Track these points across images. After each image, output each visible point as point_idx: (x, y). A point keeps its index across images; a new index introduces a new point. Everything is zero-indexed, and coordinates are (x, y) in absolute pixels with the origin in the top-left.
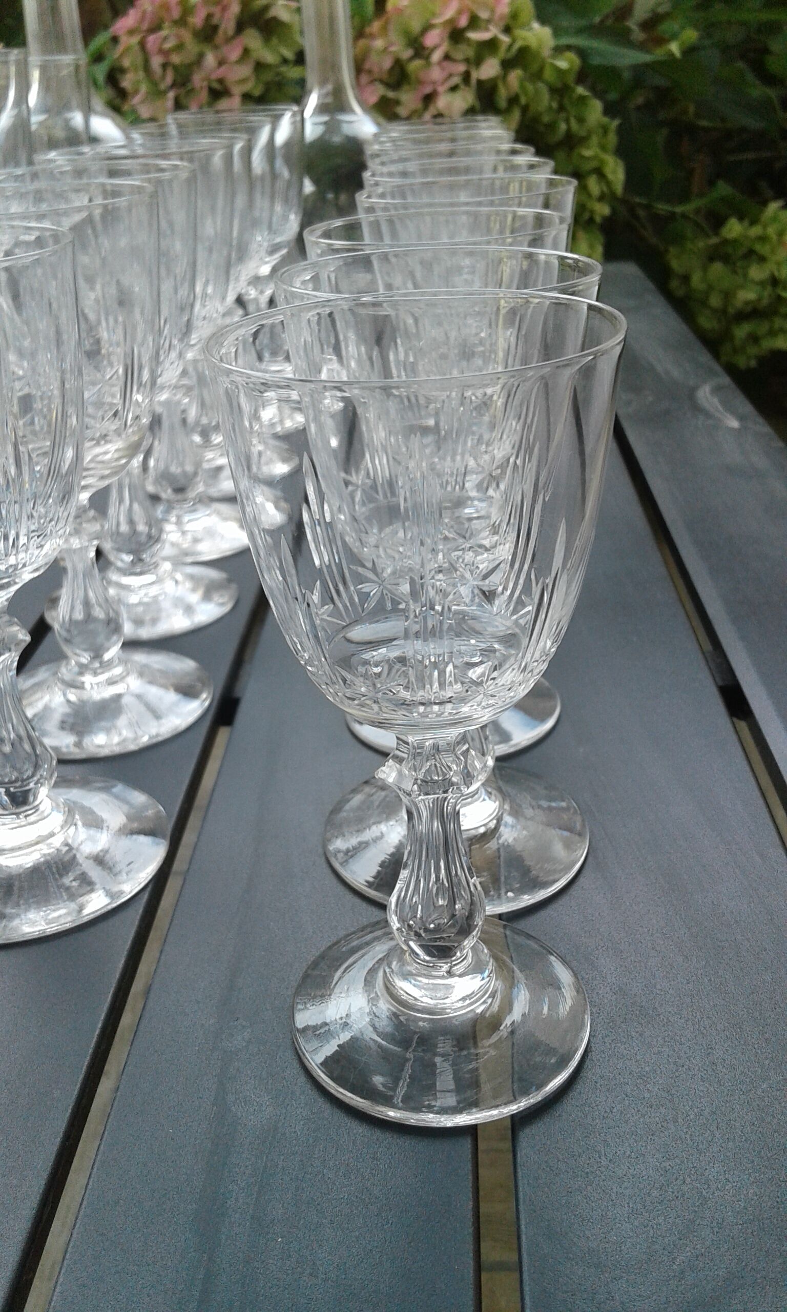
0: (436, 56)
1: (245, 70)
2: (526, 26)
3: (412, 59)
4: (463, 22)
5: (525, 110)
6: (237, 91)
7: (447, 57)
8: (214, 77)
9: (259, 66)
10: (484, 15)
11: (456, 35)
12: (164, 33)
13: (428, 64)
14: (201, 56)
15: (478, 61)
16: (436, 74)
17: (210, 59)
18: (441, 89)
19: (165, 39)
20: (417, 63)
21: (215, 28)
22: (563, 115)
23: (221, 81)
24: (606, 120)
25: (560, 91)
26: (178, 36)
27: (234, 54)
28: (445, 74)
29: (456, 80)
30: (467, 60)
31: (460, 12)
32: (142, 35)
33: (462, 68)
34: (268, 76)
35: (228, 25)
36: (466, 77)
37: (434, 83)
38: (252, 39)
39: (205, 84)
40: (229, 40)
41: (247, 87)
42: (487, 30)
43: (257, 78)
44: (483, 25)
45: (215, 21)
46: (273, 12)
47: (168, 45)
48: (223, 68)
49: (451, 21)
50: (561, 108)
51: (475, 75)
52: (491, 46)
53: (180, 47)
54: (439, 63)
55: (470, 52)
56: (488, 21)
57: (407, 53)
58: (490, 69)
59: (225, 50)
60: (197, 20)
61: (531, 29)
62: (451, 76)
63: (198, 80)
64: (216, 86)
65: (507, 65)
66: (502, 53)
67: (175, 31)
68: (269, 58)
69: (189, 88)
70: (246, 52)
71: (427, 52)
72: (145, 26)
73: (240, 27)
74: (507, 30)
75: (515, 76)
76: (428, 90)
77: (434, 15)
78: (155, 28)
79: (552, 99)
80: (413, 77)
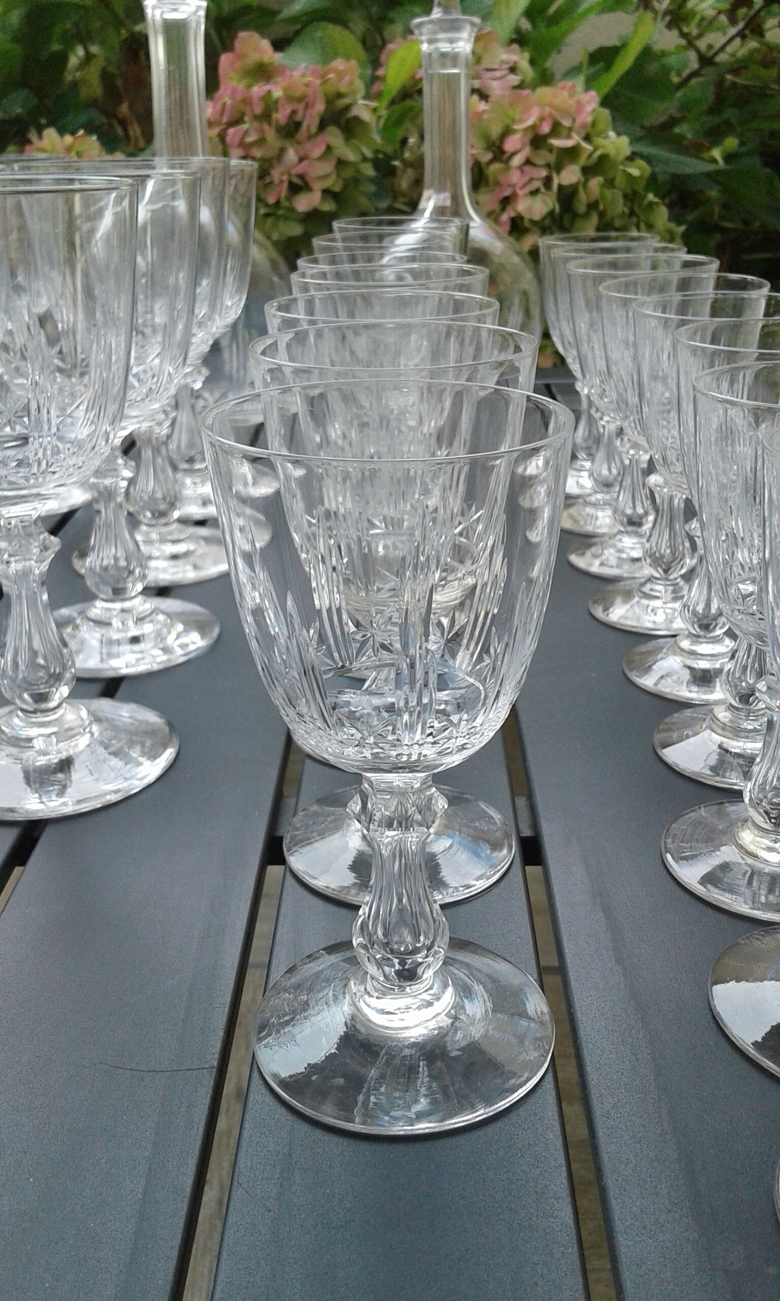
0: (517, 161)
1: (327, 167)
2: (603, 134)
3: (491, 162)
4: (546, 129)
5: (602, 215)
6: (318, 186)
7: (528, 162)
8: (293, 172)
9: (341, 163)
10: (566, 123)
11: (538, 141)
12: (245, 126)
13: (508, 168)
14: (282, 151)
15: (559, 168)
16: (515, 177)
17: (291, 155)
18: (520, 193)
19: (246, 133)
20: (496, 167)
21: (298, 125)
22: (634, 219)
23: (301, 177)
24: (673, 226)
25: (632, 197)
26: (261, 132)
27: (318, 151)
28: (527, 178)
29: (537, 184)
30: (548, 166)
31: (542, 119)
32: (223, 127)
33: (544, 173)
34: (348, 173)
35: (311, 122)
36: (548, 182)
37: (514, 186)
38: (334, 137)
39: (285, 177)
40: (310, 137)
41: (328, 184)
42: (569, 137)
43: (338, 175)
44: (565, 132)
45: (298, 118)
46: (355, 112)
47: (249, 139)
48: (306, 163)
49: (534, 127)
50: (632, 213)
51: (556, 182)
52: (572, 153)
53: (261, 141)
54: (521, 168)
55: (552, 158)
56: (570, 129)
57: (486, 157)
58: (570, 175)
59: (308, 146)
60: (281, 116)
61: (606, 137)
62: (532, 179)
63: (277, 174)
64: (296, 180)
65: (588, 171)
66: (583, 161)
67: (256, 125)
68: (351, 156)
69: (268, 181)
70: (329, 148)
71: (506, 156)
72: (225, 119)
73: (323, 125)
74: (587, 138)
75: (595, 183)
76: (507, 192)
77: (513, 121)
78: (236, 122)
79: (625, 205)
80: (491, 179)
